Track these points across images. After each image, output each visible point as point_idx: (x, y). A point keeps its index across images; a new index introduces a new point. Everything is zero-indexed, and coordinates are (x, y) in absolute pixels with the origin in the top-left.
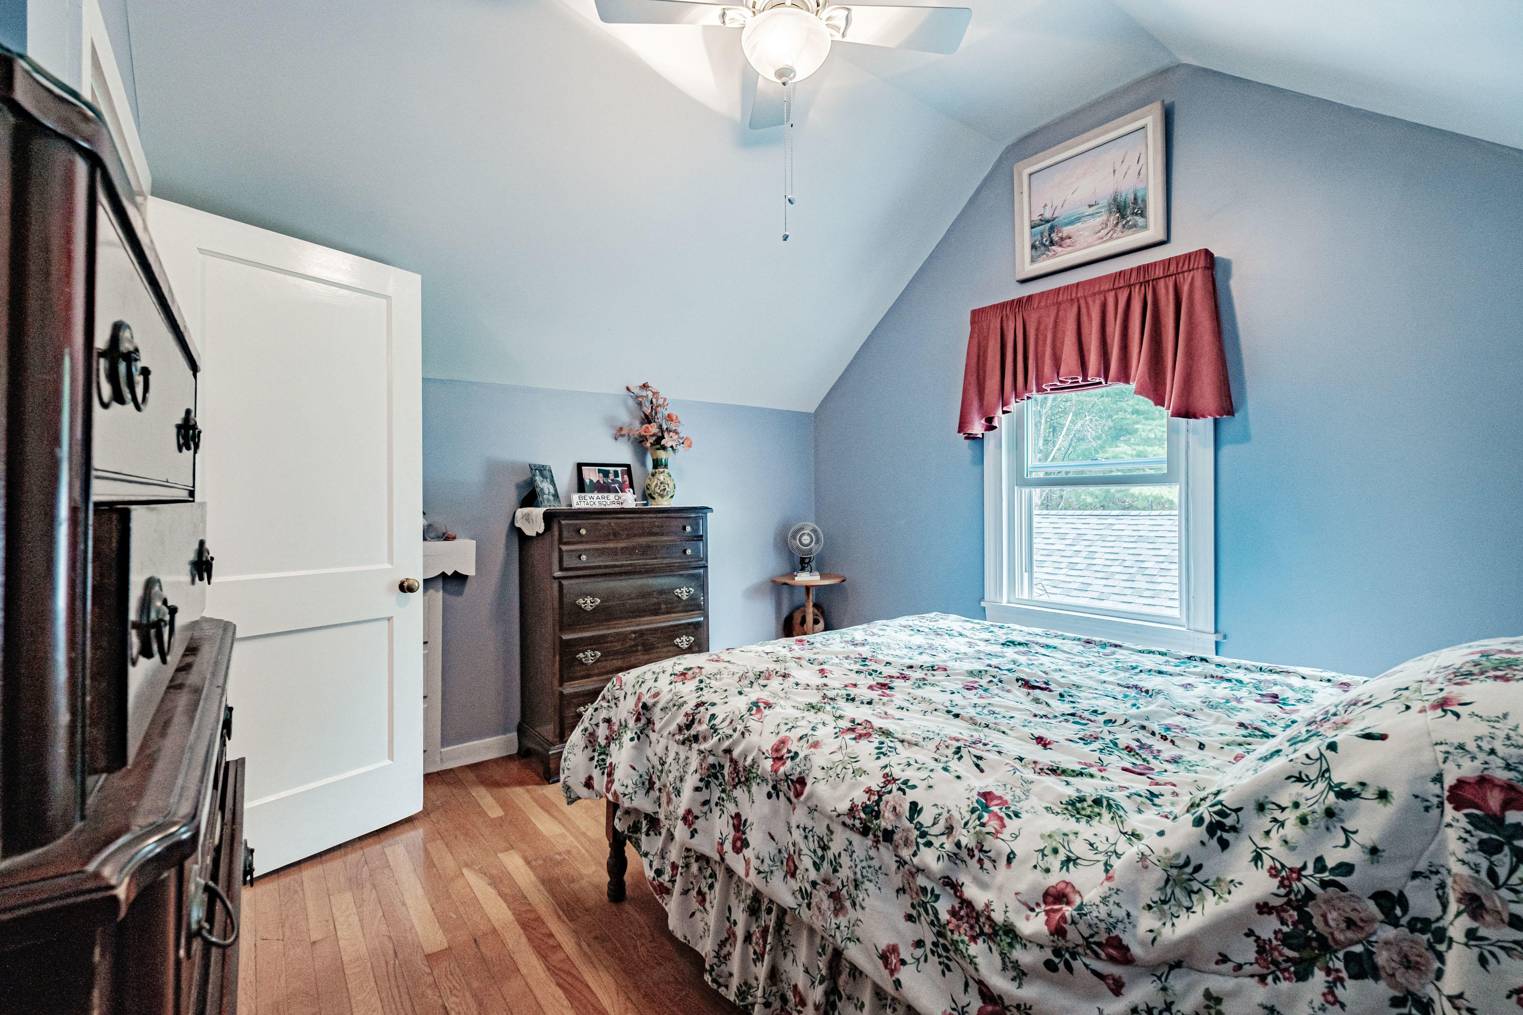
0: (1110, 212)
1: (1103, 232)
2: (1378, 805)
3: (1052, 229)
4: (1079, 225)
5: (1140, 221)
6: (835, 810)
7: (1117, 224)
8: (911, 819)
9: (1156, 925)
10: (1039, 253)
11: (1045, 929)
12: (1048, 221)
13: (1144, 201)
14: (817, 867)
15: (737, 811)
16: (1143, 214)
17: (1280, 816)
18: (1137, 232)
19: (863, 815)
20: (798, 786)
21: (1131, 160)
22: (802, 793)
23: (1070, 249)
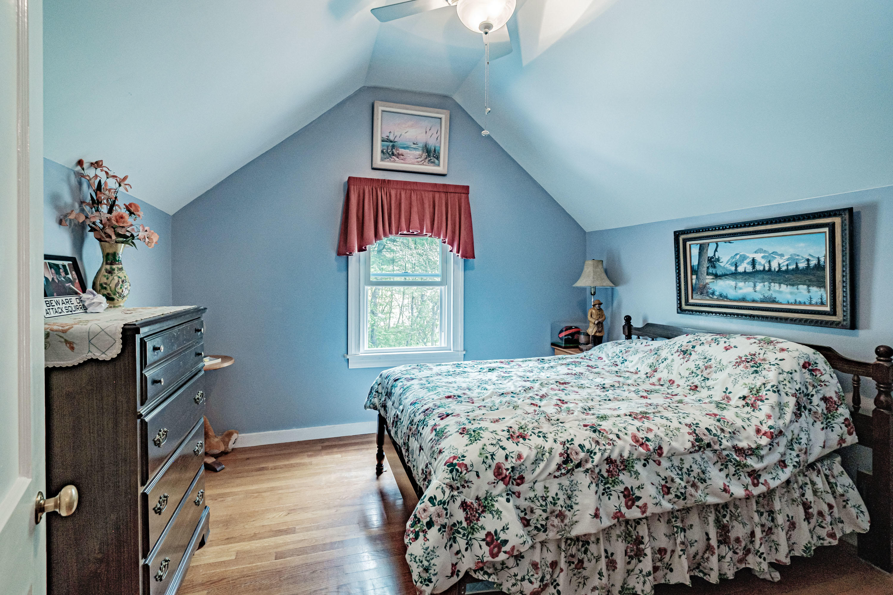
0: (423, 151)
1: (419, 160)
2: (796, 373)
3: (393, 147)
4: (407, 151)
5: (436, 161)
6: (685, 449)
7: (426, 158)
8: (711, 434)
9: (783, 422)
10: (385, 157)
11: (769, 439)
12: (391, 142)
13: (439, 153)
14: (682, 479)
15: (624, 487)
16: (438, 158)
17: (784, 383)
18: (434, 166)
19: (697, 444)
20: (658, 451)
21: (434, 131)
22: (662, 453)
23: (402, 161)
